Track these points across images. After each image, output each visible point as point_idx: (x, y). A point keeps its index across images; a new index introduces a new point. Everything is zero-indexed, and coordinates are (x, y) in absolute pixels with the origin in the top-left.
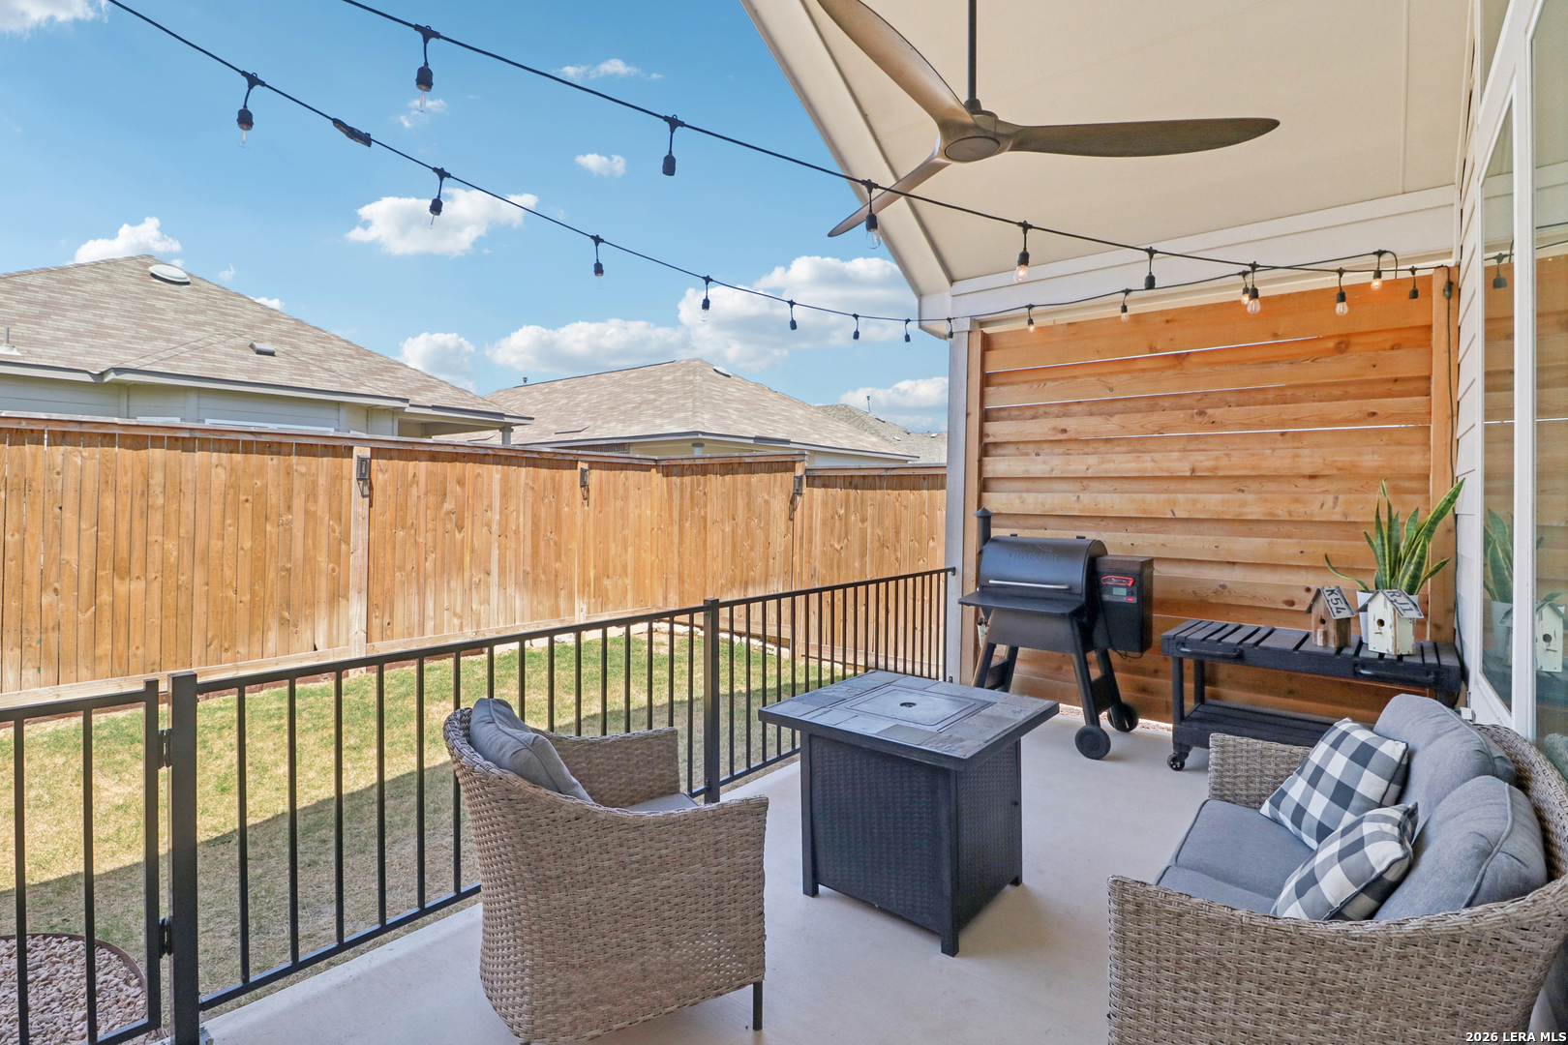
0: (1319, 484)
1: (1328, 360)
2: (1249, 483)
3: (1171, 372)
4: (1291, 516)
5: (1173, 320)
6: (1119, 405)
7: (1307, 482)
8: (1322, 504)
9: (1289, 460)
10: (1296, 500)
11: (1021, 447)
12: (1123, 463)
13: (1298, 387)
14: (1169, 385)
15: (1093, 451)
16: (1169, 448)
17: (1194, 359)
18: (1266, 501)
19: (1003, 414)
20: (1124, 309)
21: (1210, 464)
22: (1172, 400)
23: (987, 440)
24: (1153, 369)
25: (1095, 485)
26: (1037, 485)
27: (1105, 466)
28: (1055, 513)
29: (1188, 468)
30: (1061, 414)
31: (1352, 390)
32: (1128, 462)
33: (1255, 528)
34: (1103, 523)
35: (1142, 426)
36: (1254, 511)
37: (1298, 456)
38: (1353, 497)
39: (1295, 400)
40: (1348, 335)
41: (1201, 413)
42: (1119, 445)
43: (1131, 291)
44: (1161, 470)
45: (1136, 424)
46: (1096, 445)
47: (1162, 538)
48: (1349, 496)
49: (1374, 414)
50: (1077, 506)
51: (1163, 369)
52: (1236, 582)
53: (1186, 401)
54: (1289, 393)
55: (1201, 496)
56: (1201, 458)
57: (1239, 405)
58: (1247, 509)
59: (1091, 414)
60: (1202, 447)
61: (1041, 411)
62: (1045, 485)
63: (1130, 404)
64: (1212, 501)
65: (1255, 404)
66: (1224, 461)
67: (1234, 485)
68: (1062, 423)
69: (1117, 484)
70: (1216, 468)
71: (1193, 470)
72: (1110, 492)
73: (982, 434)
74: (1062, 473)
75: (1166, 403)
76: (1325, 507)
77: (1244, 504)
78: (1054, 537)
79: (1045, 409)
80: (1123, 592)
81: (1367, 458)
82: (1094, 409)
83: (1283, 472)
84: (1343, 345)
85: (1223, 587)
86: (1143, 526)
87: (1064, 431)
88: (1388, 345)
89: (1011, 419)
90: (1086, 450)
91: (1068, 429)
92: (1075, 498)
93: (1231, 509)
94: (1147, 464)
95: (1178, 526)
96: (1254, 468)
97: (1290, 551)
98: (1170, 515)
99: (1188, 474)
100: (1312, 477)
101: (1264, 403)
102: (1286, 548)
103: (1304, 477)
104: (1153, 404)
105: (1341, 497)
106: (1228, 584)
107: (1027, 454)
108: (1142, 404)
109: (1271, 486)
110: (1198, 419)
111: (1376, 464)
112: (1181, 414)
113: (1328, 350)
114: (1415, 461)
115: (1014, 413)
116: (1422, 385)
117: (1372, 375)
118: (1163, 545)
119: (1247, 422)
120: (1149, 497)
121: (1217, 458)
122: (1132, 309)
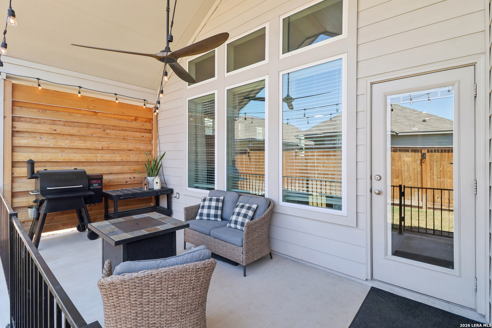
0: (131, 152)
1: (134, 122)
2: (115, 151)
3: (93, 117)
4: (127, 160)
5: (93, 101)
6: (76, 124)
7: (129, 151)
8: (133, 157)
9: (126, 146)
10: (128, 156)
11: (32, 134)
12: (78, 143)
13: (127, 127)
14: (94, 120)
15: (66, 138)
16: (93, 140)
17: (99, 114)
18: (121, 156)
19: (22, 119)
20: (79, 93)
21: (107, 146)
22: (94, 125)
23: (15, 130)
24: (90, 115)
25: (67, 151)
26: (41, 150)
27: (72, 144)
28: (52, 161)
29: (101, 147)
30: (51, 123)
31: (138, 130)
32: (81, 143)
33: (117, 163)
34: (71, 164)
35: (86, 132)
36: (118, 159)
37: (128, 145)
38: (139, 155)
39: (126, 131)
40: (137, 117)
41: (104, 131)
42: (76, 138)
43: (81, 87)
44: (93, 147)
45: (84, 131)
46: (67, 137)
47: (93, 168)
48: (138, 155)
49: (143, 136)
50: (61, 158)
51: (92, 115)
52: (114, 179)
53: (98, 126)
54: (125, 128)
55: (104, 155)
56: (105, 144)
57: (113, 130)
58: (117, 159)
59: (65, 125)
60: (103, 140)
61: (42, 121)
62: (45, 150)
63: (80, 124)
64: (108, 157)
65: (117, 130)
66: (111, 145)
67: (112, 152)
68: (55, 127)
69: (75, 150)
70: (108, 147)
71: (102, 147)
72: (73, 153)
73: (13, 127)
74: (55, 146)
75: (92, 126)
76: (134, 158)
77: (115, 157)
78: (51, 170)
79: (45, 121)
80: (97, 185)
81: (142, 146)
82: (66, 124)
83: (125, 149)
84: (136, 119)
85: (110, 180)
86: (85, 164)
87: (55, 130)
88: (144, 121)
89: (27, 122)
90: (63, 138)
91: (57, 130)
92: (61, 155)
93: (113, 158)
94: (88, 144)
95: (96, 164)
96: (118, 148)
97: (127, 169)
98: (96, 161)
99: (101, 148)
100: (130, 150)
101: (119, 130)
102: (126, 168)
103: (128, 150)
104: (88, 125)
105: (137, 155)
106: (111, 179)
107: (36, 137)
108: (84, 125)
109: (121, 152)
110: (103, 132)
111: (143, 148)
112: (98, 130)
113: (133, 119)
114: (149, 148)
115: (27, 120)
116: (150, 131)
117: (143, 127)
118: (93, 170)
119: (116, 135)
120: (89, 155)
121: (109, 144)
122: (83, 94)
